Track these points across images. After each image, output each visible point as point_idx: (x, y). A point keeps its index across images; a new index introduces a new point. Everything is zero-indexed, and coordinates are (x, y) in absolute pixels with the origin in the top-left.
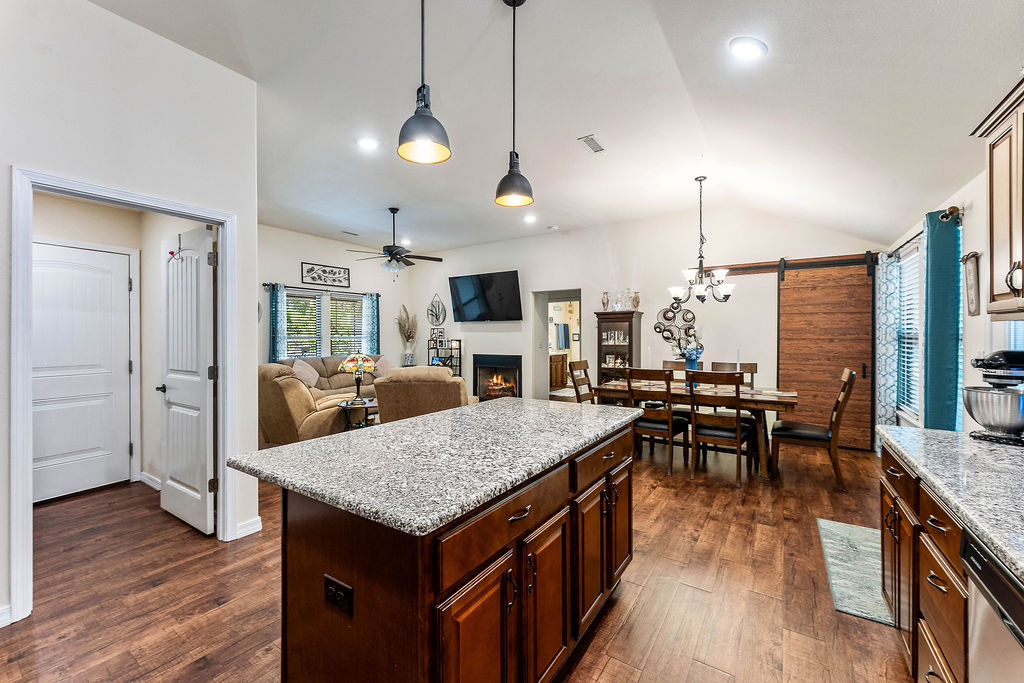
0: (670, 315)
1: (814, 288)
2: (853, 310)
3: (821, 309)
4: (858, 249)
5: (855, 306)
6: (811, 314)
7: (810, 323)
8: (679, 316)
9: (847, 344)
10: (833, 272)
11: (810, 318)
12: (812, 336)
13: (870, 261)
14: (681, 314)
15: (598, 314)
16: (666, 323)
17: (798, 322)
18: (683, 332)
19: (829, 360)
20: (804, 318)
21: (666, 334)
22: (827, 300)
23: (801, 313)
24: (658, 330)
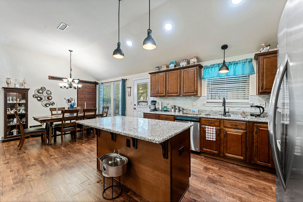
0: (41, 91)
1: (86, 88)
2: (93, 94)
3: (87, 93)
4: (93, 80)
5: (93, 93)
6: (85, 94)
7: (85, 96)
8: (45, 92)
9: (92, 102)
10: (89, 85)
11: (85, 95)
12: (85, 100)
13: (96, 83)
14: (46, 91)
15: (4, 88)
16: (39, 94)
17: (82, 96)
18: (46, 98)
19: (88, 105)
20: (83, 95)
21: (39, 98)
22: (88, 91)
23: (83, 94)
24: (35, 97)
